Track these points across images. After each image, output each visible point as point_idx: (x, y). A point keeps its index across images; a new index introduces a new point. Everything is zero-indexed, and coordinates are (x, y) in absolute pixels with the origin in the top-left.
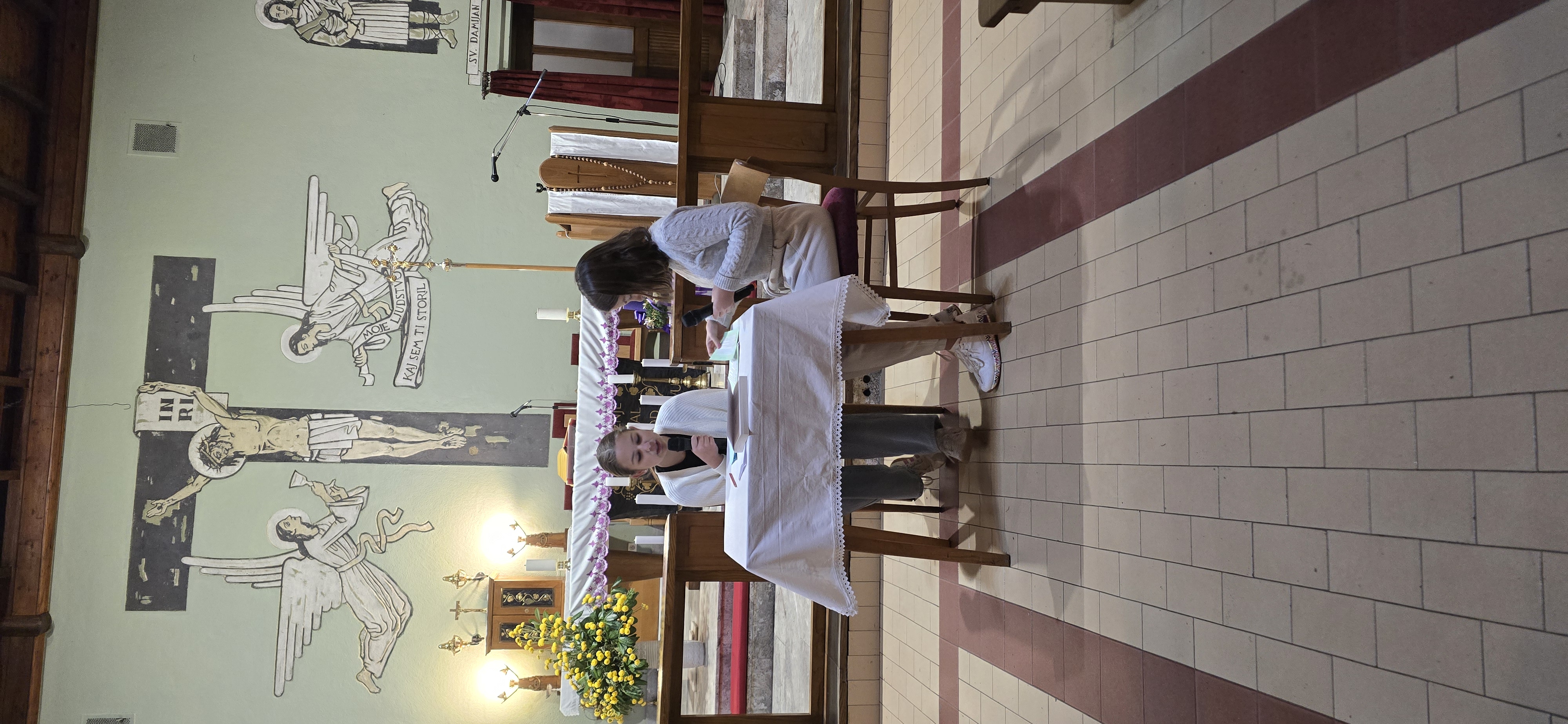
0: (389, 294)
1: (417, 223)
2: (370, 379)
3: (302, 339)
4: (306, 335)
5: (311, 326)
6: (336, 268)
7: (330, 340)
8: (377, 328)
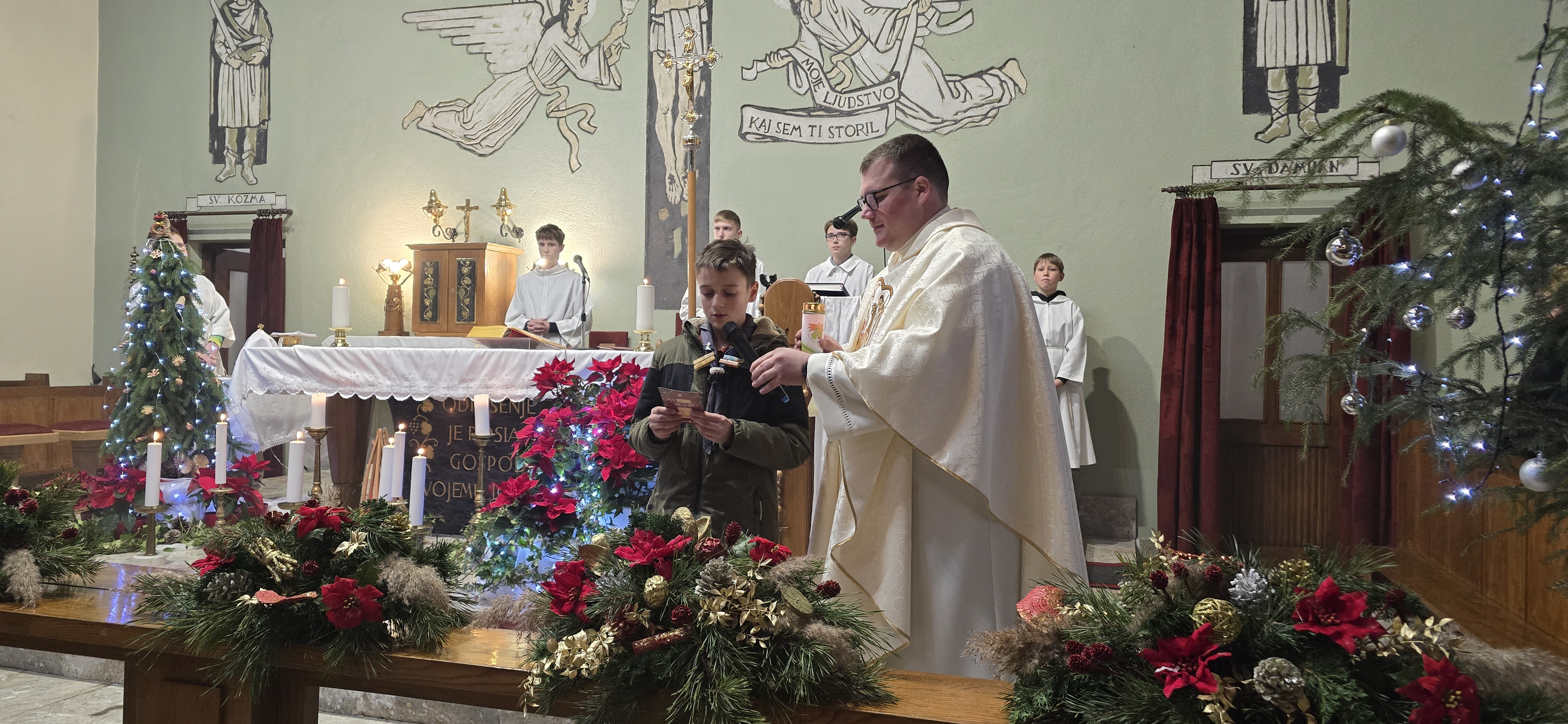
0: (862, 85)
2: (748, 74)
6: (896, 12)
7: (800, 18)
8: (816, 76)
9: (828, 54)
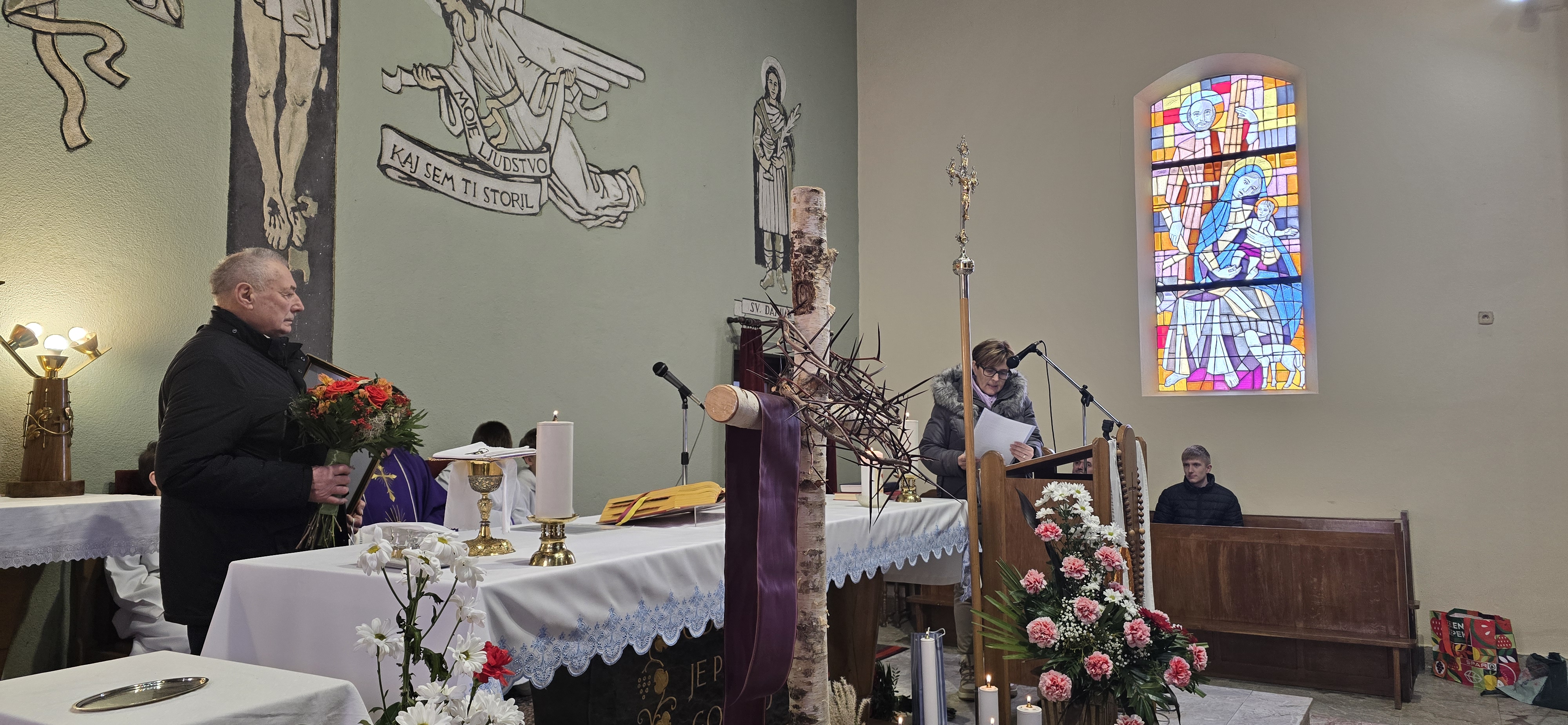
7: (453, 34)
8: (470, 118)
9: (483, 95)
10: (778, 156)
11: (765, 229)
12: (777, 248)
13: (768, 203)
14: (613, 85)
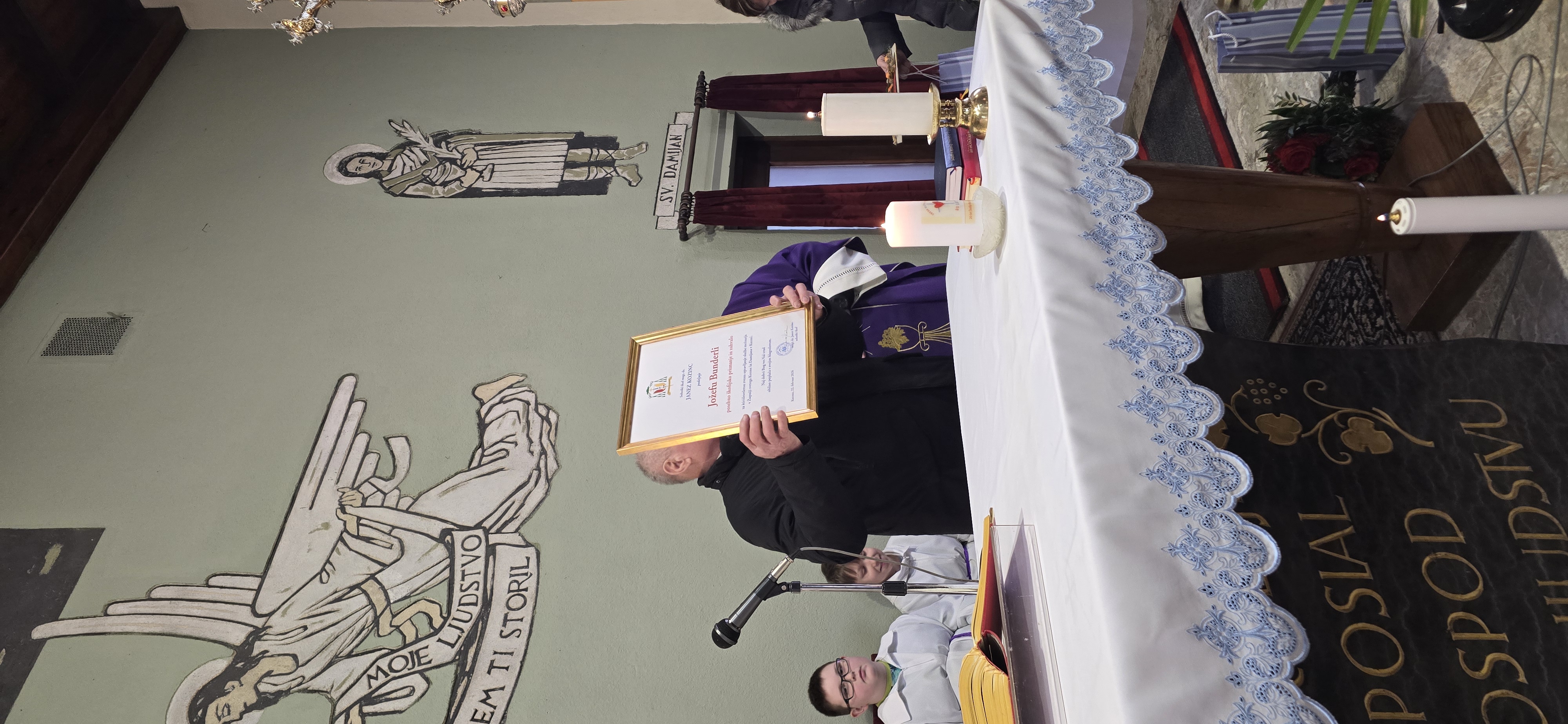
1: (531, 442)
3: (224, 693)
4: (236, 683)
5: (254, 662)
6: (345, 535)
7: (287, 692)
8: (403, 661)
9: (372, 642)
10: (459, 156)
11: (559, 179)
12: (585, 159)
13: (524, 173)
14: (362, 428)
